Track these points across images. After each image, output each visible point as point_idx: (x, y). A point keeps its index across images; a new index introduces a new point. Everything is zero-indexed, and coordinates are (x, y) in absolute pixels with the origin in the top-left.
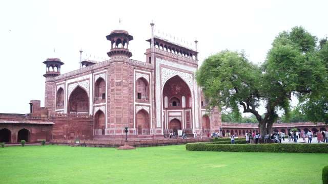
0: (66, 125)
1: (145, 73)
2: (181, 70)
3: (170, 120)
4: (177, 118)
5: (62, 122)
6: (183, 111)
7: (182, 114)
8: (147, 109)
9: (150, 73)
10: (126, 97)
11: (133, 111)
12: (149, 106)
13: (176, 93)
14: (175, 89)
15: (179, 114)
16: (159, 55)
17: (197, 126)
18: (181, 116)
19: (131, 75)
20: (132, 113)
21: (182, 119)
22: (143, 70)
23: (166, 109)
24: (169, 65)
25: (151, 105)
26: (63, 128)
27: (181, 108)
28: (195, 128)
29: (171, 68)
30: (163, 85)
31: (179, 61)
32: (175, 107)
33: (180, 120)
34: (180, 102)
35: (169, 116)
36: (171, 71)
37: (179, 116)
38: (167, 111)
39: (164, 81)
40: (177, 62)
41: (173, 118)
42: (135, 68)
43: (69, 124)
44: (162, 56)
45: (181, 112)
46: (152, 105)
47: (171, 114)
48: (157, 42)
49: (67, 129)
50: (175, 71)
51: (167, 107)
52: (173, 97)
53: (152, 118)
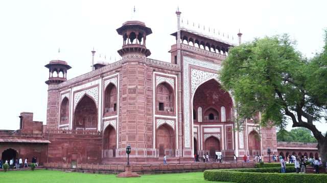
0: (66, 144)
1: (168, 77)
3: (205, 138)
4: (215, 135)
5: (61, 140)
6: (222, 126)
7: (221, 130)
8: (171, 123)
9: (176, 76)
10: (142, 108)
11: (153, 126)
12: (174, 120)
13: (214, 103)
14: (211, 98)
15: (218, 130)
16: (187, 53)
17: (242, 146)
18: (220, 133)
19: (149, 79)
20: (150, 129)
21: (221, 136)
22: (166, 73)
23: (200, 124)
24: (201, 65)
25: (176, 117)
26: (63, 148)
27: (220, 123)
28: (239, 149)
29: (205, 70)
30: (194, 92)
31: (215, 61)
32: (212, 121)
33: (219, 138)
34: (219, 114)
35: (204, 133)
36: (205, 73)
37: (218, 133)
38: (202, 126)
39: (195, 87)
40: (213, 62)
41: (209, 135)
42: (154, 70)
43: (70, 142)
44: (192, 54)
45: (220, 127)
46: (178, 117)
47: (206, 130)
48: (185, 35)
49: (67, 149)
50: (210, 74)
51: (201, 121)
52: (209, 108)
53: (179, 136)
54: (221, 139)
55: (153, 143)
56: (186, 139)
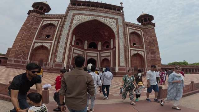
1: (53, 21)
2: (100, 16)
3: (102, 60)
4: (107, 58)
7: (110, 54)
8: (47, 45)
9: (61, 20)
13: (107, 38)
16: (73, 9)
18: (110, 56)
19: (38, 23)
21: (110, 58)
24: (85, 13)
25: (53, 42)
28: (119, 66)
29: (88, 15)
31: (98, 11)
34: (109, 43)
35: (101, 57)
37: (108, 56)
38: (100, 52)
39: (76, 24)
40: (96, 11)
41: (104, 58)
42: (43, 19)
44: (77, 9)
45: (110, 52)
47: (103, 55)
48: (75, 3)
50: (92, 17)
51: (100, 50)
52: (104, 41)
53: (52, 53)
54: (110, 60)
55: (27, 57)
56: (58, 55)
